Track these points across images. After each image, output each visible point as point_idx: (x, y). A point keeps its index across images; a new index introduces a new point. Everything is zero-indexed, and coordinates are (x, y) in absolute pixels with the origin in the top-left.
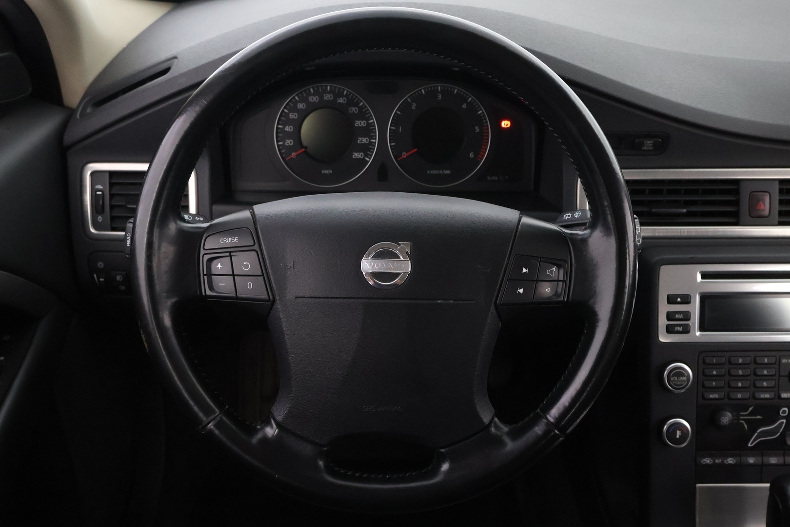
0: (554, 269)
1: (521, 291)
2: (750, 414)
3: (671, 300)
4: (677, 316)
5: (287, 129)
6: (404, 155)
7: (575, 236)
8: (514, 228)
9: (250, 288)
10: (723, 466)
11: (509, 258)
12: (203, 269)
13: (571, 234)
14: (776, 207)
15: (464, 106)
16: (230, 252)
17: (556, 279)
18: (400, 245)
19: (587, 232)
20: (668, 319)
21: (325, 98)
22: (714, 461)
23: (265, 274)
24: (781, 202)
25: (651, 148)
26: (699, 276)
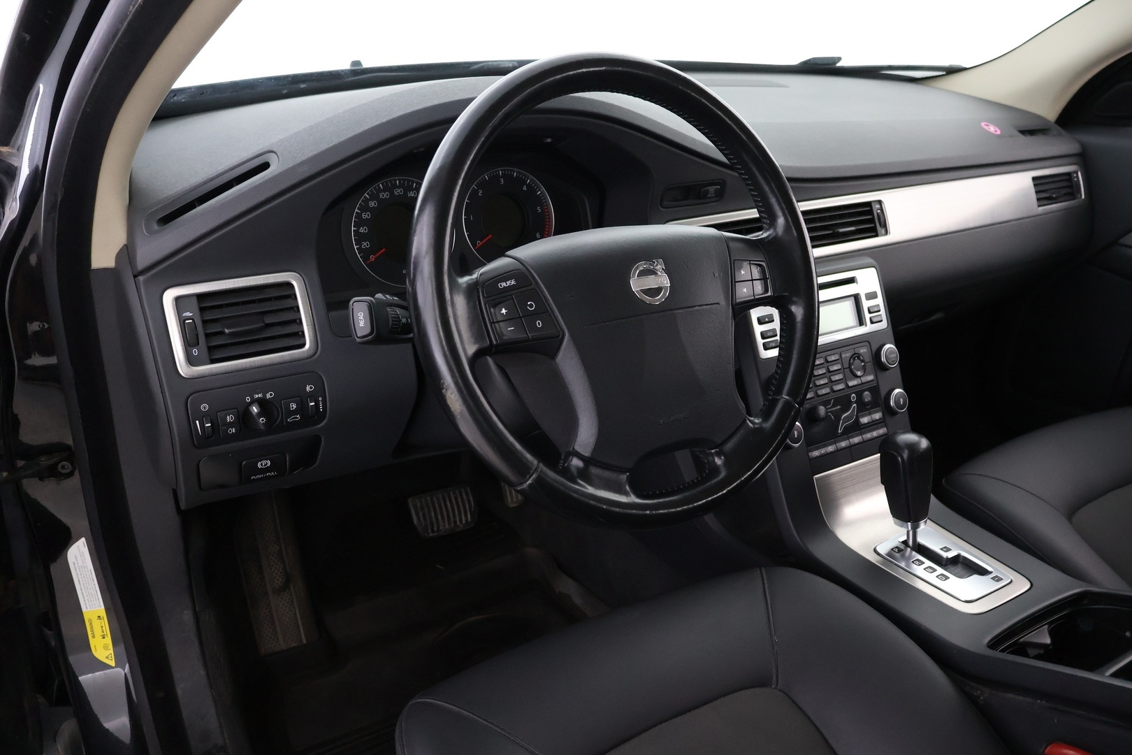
2: (833, 406)
3: (761, 322)
4: (768, 334)
5: (362, 230)
9: (540, 327)
12: (489, 318)
15: (525, 188)
16: (511, 295)
18: (654, 263)
20: (762, 338)
21: (396, 193)
22: (820, 453)
23: (549, 310)
25: (714, 195)
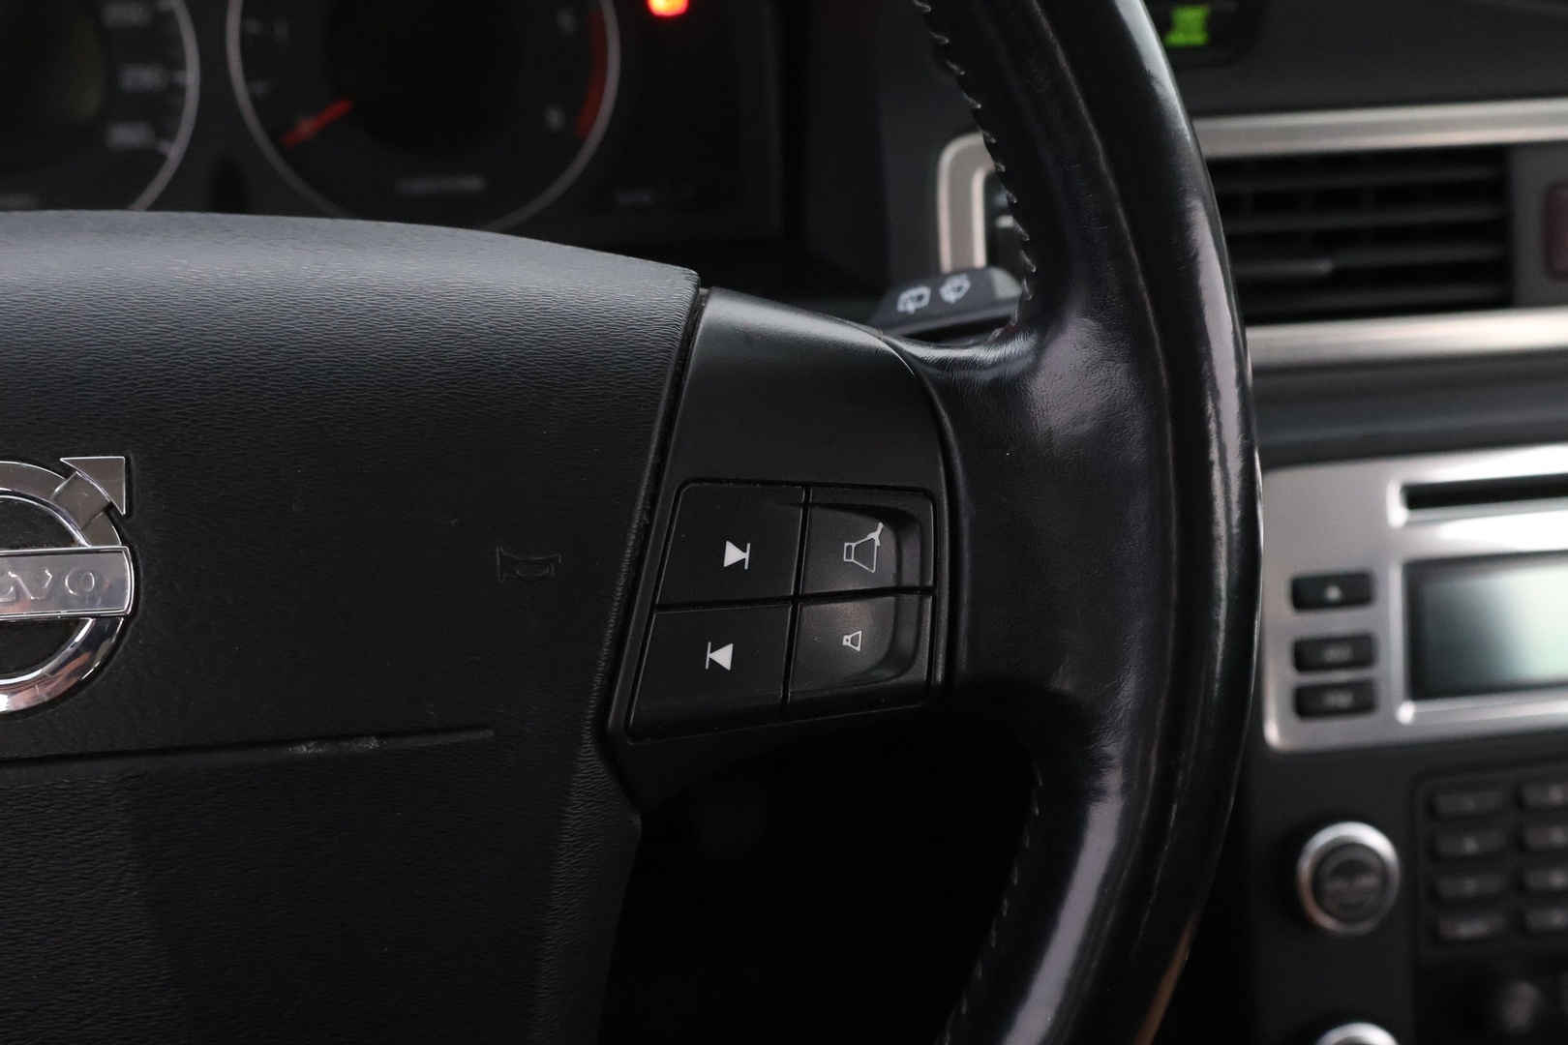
0: (875, 536)
1: (724, 656)
3: (1306, 595)
4: (1330, 654)
6: (306, 127)
7: (965, 374)
8: (667, 351)
11: (653, 498)
13: (942, 364)
17: (890, 582)
18: (66, 471)
19: (1018, 346)
20: (1300, 666)
25: (1202, 39)
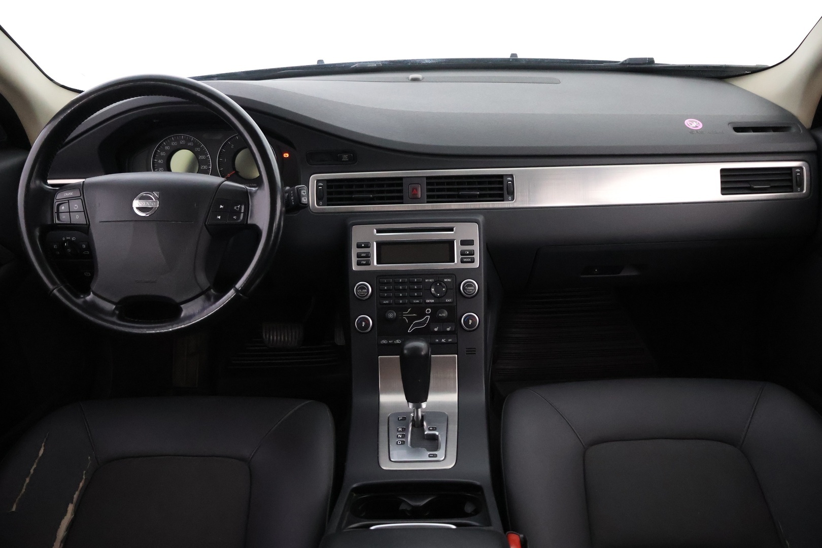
0: (239, 206)
1: (219, 217)
2: (410, 313)
3: (359, 246)
4: (362, 255)
5: (160, 161)
6: (228, 175)
7: (252, 191)
9: (78, 219)
10: (393, 344)
11: (213, 200)
12: (55, 210)
13: (250, 189)
14: (425, 194)
16: (68, 200)
18: (152, 193)
19: (257, 188)
20: (358, 257)
21: (181, 143)
22: (388, 342)
23: (85, 211)
24: (428, 190)
25: (347, 160)
26: (375, 230)
